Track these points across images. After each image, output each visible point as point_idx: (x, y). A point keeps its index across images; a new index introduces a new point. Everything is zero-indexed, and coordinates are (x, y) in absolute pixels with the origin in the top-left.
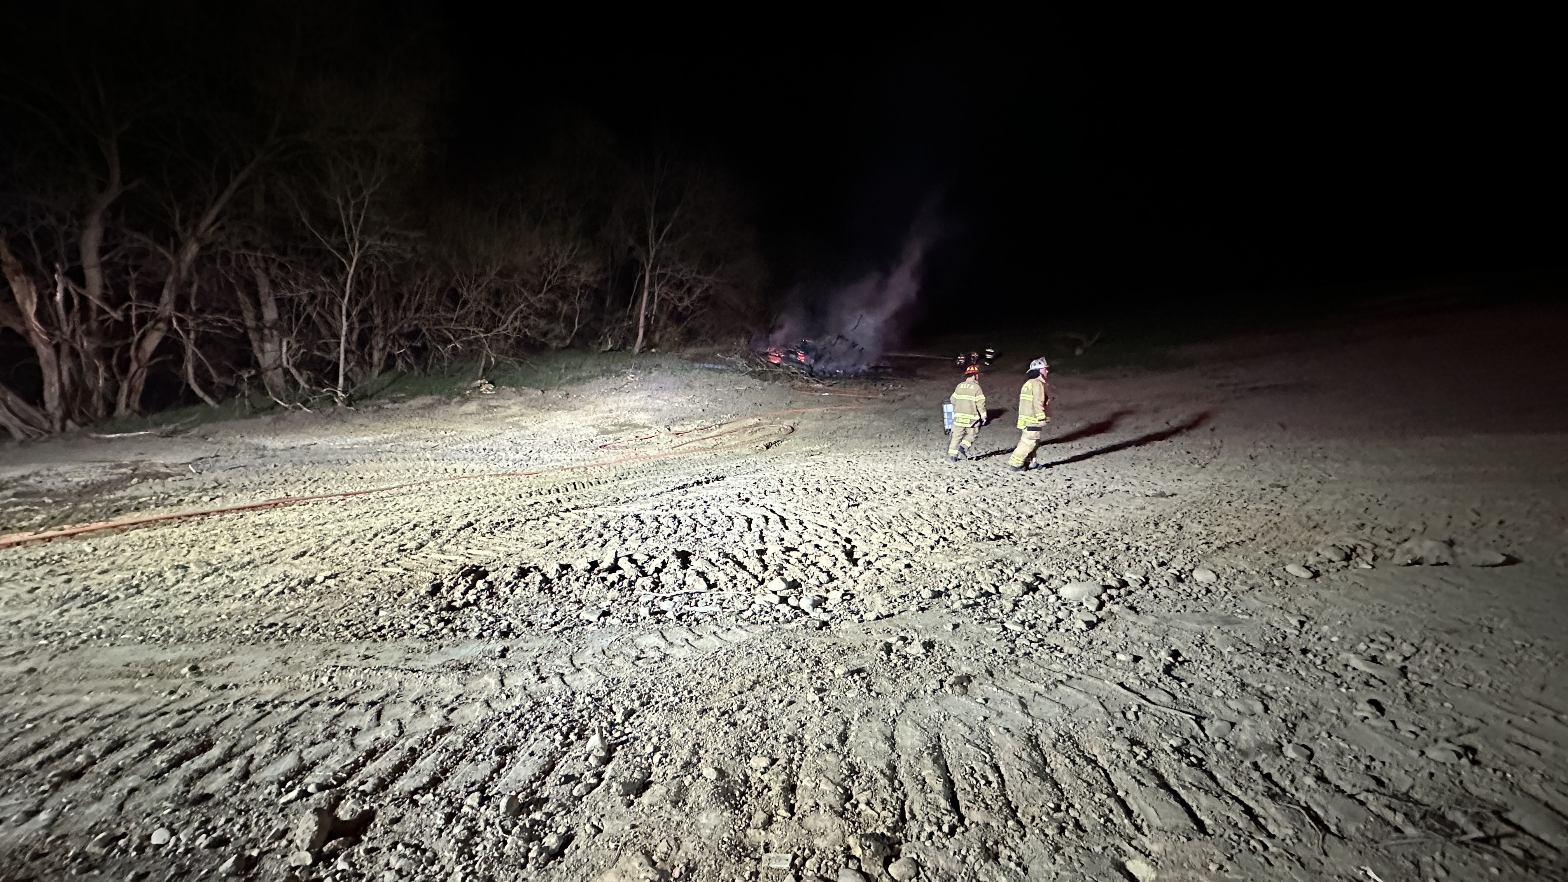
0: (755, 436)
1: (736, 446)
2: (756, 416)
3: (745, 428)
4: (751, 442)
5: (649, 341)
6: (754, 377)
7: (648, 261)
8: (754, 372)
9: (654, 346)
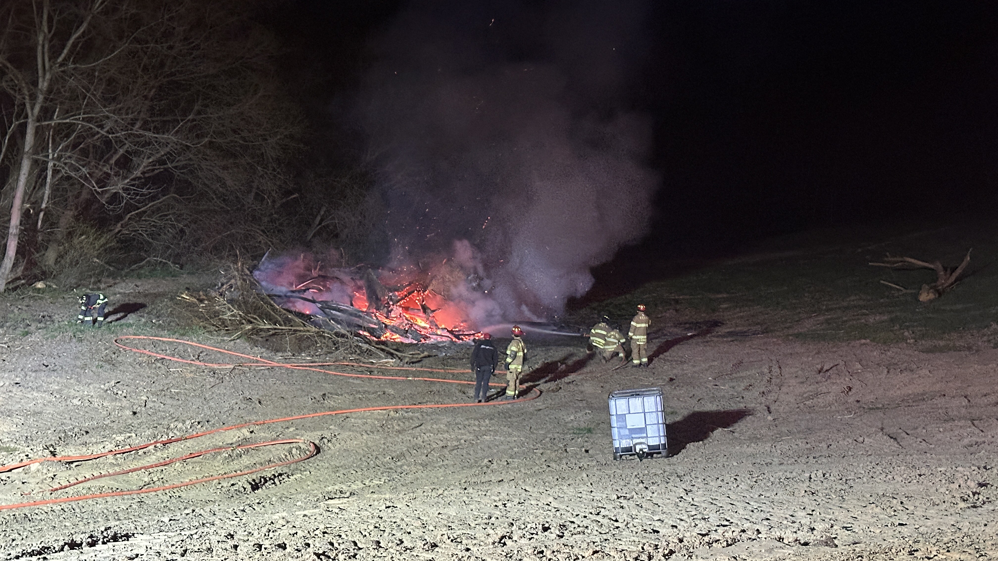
0: (235, 465)
1: (192, 484)
2: (247, 423)
3: (218, 450)
4: (225, 476)
5: (32, 264)
6: (255, 344)
7: (33, 97)
8: (257, 331)
9: (44, 276)
